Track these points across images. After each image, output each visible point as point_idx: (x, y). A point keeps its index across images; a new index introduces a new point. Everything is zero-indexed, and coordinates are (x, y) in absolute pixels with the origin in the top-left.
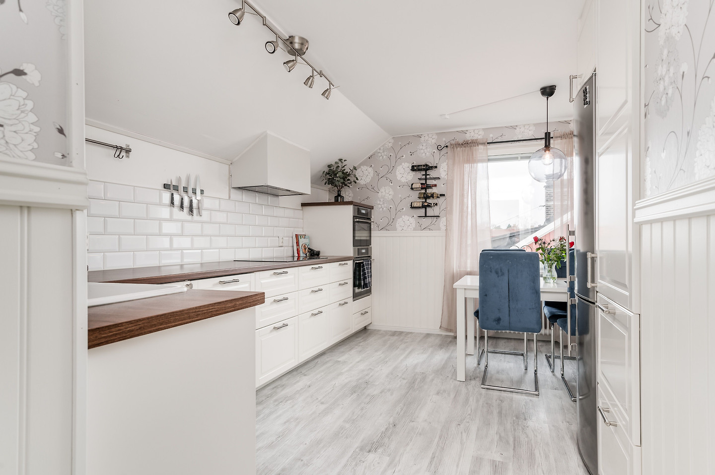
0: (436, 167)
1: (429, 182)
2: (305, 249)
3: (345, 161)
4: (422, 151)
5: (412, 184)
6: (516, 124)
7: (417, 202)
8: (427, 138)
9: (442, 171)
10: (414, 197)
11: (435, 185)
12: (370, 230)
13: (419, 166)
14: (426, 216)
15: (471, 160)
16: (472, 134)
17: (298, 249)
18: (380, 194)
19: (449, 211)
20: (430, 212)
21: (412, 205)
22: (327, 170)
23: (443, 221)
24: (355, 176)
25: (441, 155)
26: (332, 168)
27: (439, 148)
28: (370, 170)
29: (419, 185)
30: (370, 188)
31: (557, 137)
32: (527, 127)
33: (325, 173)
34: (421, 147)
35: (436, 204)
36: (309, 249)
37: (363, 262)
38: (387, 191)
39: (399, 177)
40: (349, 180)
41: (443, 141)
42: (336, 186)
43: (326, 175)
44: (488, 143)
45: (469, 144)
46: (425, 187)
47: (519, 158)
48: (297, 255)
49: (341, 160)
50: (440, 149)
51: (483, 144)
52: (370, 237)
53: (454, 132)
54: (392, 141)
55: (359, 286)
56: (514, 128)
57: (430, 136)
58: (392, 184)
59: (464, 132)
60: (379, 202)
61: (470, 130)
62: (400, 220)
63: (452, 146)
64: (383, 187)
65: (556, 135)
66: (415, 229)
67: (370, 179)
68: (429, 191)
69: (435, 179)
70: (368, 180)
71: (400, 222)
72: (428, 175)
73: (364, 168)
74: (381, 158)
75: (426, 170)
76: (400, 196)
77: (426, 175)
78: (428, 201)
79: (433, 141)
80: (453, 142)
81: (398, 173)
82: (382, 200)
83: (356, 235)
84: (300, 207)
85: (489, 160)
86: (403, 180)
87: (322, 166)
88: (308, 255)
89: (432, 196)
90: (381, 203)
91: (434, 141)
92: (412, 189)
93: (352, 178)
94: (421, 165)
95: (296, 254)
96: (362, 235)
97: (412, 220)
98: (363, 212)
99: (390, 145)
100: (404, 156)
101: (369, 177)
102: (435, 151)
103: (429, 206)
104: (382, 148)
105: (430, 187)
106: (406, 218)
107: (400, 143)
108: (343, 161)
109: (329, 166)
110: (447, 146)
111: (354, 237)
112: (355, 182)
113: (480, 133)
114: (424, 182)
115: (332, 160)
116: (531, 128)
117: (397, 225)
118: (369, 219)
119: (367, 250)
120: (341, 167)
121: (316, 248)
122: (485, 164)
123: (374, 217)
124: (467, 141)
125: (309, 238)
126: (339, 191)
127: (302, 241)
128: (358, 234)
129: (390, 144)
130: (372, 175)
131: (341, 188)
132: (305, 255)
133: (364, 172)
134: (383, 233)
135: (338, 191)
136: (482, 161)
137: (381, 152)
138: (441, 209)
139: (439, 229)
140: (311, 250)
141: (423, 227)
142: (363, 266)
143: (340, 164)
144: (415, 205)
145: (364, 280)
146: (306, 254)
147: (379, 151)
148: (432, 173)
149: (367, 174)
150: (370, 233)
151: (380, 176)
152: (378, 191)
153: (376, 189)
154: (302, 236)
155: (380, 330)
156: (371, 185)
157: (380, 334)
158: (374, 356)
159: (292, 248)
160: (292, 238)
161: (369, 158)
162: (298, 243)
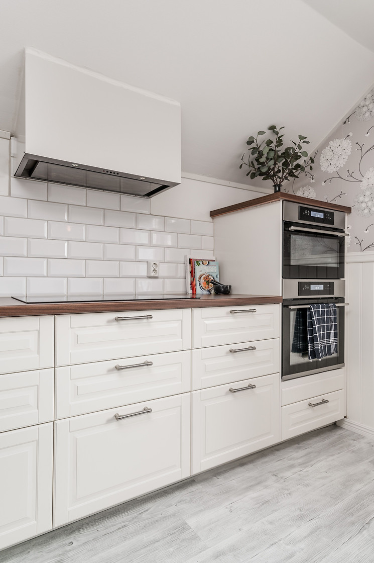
2: (208, 282)
12: (342, 251)
17: (192, 283)
18: (365, 183)
28: (345, 143)
30: (345, 175)
37: (310, 309)
49: (272, 128)
52: (342, 263)
55: (303, 351)
60: (361, 199)
64: (370, 169)
67: (346, 160)
70: (342, 163)
74: (367, 115)
82: (368, 193)
84: (210, 219)
88: (213, 292)
90: (367, 199)
95: (189, 291)
98: (318, 215)
101: (343, 157)
108: (278, 129)
109: (248, 142)
111: (285, 260)
118: (341, 230)
119: (329, 285)
126: (277, 186)
127: (200, 270)
130: (349, 152)
132: (206, 293)
133: (335, 150)
135: (275, 186)
137: (367, 103)
140: (213, 285)
142: (311, 316)
145: (313, 341)
146: (209, 291)
147: (362, 103)
149: (340, 152)
150: (342, 256)
151: (365, 149)
152: (360, 178)
153: (357, 175)
154: (201, 263)
155: (363, 437)
156: (348, 171)
157: (353, 452)
158: (281, 542)
159: (182, 280)
160: (183, 265)
161: (345, 123)
162: (193, 273)
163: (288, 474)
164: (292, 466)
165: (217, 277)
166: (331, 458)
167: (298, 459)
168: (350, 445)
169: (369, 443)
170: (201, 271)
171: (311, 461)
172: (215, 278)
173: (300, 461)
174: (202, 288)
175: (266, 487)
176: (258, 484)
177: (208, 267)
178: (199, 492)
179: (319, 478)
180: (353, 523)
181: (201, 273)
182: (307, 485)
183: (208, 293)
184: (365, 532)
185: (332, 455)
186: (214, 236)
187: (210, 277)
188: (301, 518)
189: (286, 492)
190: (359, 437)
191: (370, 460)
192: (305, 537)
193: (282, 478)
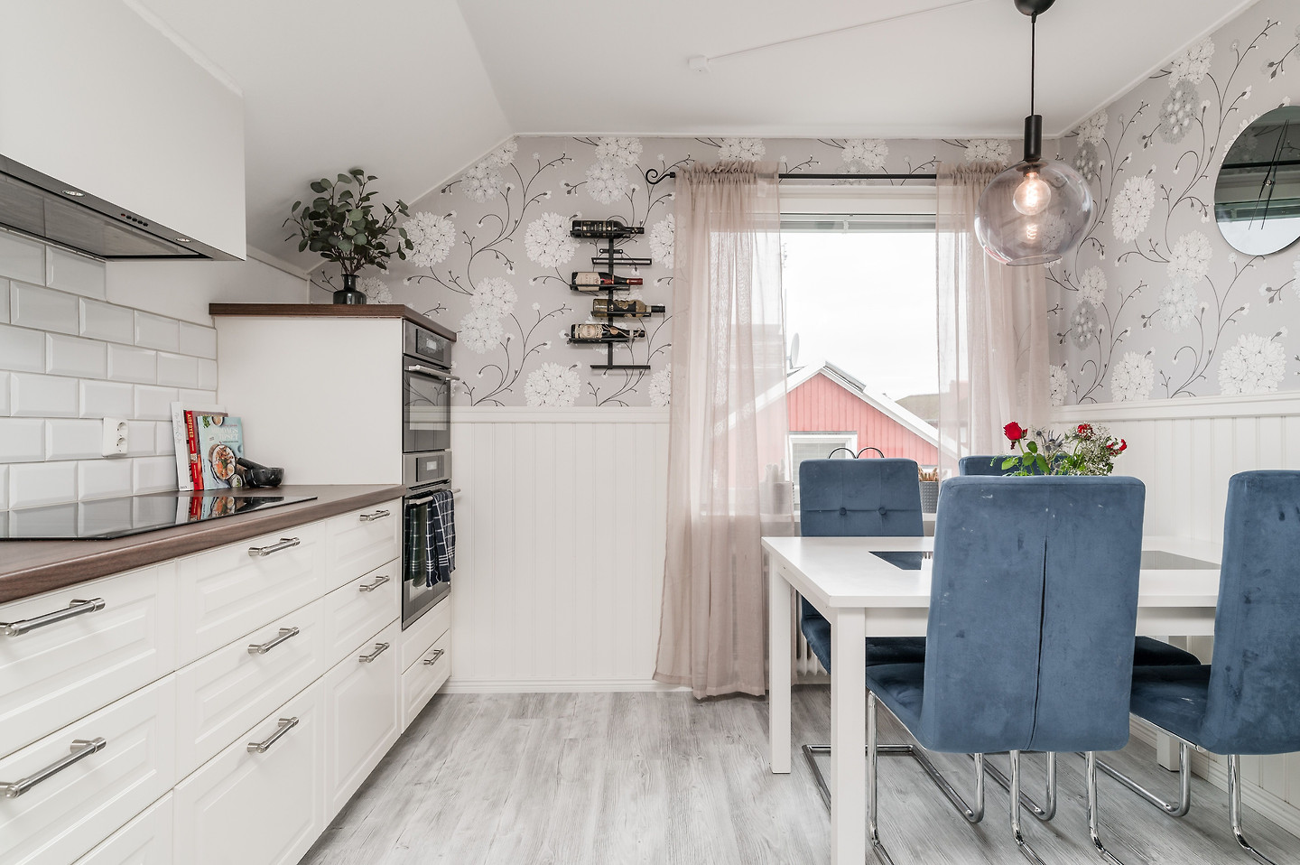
0: (641, 231)
1: (619, 272)
2: (225, 463)
3: (371, 178)
4: (601, 184)
5: (575, 275)
6: (845, 136)
7: (589, 326)
8: (613, 148)
9: (658, 243)
10: (581, 310)
11: (639, 282)
12: (448, 403)
13: (593, 223)
14: (610, 366)
15: (737, 220)
16: (736, 150)
17: (193, 466)
18: (475, 299)
19: (679, 353)
20: (622, 354)
21: (573, 336)
22: (308, 199)
23: (658, 381)
24: (403, 232)
25: (653, 199)
26: (326, 195)
27: (652, 178)
28: (445, 225)
29: (594, 279)
30: (445, 278)
31: (944, 177)
32: (869, 146)
33: (301, 208)
34: (597, 173)
35: (642, 335)
36: (240, 462)
37: (432, 502)
38: (498, 292)
39: (533, 252)
40: (381, 246)
41: (662, 161)
42: (339, 257)
43: (304, 217)
44: (782, 176)
45: (731, 175)
46: (611, 284)
47: (846, 225)
48: (190, 486)
49: (357, 173)
50: (654, 180)
51: (769, 177)
52: (448, 422)
53: (689, 139)
54: (514, 147)
55: (420, 578)
56: (838, 144)
57: (623, 143)
58: (513, 272)
59: (715, 143)
60: (471, 323)
61: (730, 139)
62: (535, 376)
63: (687, 175)
64: (486, 280)
65: (941, 171)
66: (578, 403)
67: (446, 253)
68: (619, 296)
69: (635, 263)
70: (439, 256)
71: (535, 382)
72: (618, 252)
73: (426, 219)
74: (479, 193)
75: (612, 238)
76: (536, 306)
77: (611, 251)
78: (620, 324)
79: (631, 158)
80: (689, 166)
81: (529, 240)
82: (480, 316)
83: (413, 417)
84: (206, 318)
85: (785, 226)
86: (547, 262)
87: (291, 185)
88: (235, 483)
89: (633, 309)
90: (478, 326)
91: (633, 159)
92: (574, 287)
93: (391, 241)
94: (602, 222)
95: (186, 484)
96: (425, 418)
97: (571, 377)
98: (432, 345)
99: (508, 158)
100: (549, 193)
101: (442, 246)
102: (637, 188)
103: (622, 336)
104: (483, 165)
105: (623, 284)
106: (553, 370)
107: (536, 156)
108: (363, 179)
109: (318, 186)
110: (673, 175)
111: (405, 422)
112: (403, 256)
113: (756, 149)
114: (605, 270)
115: (331, 166)
116: (879, 150)
117: (529, 391)
118: (446, 368)
119: (440, 461)
120: (357, 197)
121: (264, 458)
122: (772, 236)
123: (460, 364)
124: (727, 165)
125: (239, 423)
126: (350, 277)
127: (210, 437)
128: (416, 413)
129: (506, 157)
130: (451, 240)
131: (357, 268)
132: (223, 486)
133: (428, 231)
134: (487, 411)
135: (346, 276)
136: (766, 226)
137: (480, 174)
138: (653, 349)
139: (647, 402)
140: (247, 468)
141: (602, 396)
142: (433, 513)
143: (354, 188)
144: (584, 333)
145: (435, 558)
146: (228, 482)
147: (472, 172)
148: (629, 248)
149: (436, 237)
150: (449, 412)
151: (477, 246)
152: (469, 289)
153: (463, 282)
154: (210, 420)
155: (478, 695)
156: (450, 272)
157: (482, 715)
158: (497, 836)
159: (167, 461)
160: (166, 425)
161: (444, 191)
162: (193, 443)
163: (432, 774)
164: (428, 765)
165: (239, 451)
166: (465, 733)
167: (426, 752)
168: (471, 710)
169: (490, 699)
170: (212, 439)
171: (445, 747)
172: (237, 452)
173: (431, 753)
174: (216, 477)
175: (421, 801)
176: (407, 802)
177: (223, 429)
178: (334, 857)
179: (475, 759)
180: (546, 781)
181: (213, 443)
182: (468, 773)
183: (227, 486)
184: (562, 781)
185: (464, 729)
186: (216, 360)
187: (228, 450)
188: (494, 805)
189: (451, 792)
190: (473, 698)
191: (507, 716)
192: (516, 818)
193: (430, 782)
